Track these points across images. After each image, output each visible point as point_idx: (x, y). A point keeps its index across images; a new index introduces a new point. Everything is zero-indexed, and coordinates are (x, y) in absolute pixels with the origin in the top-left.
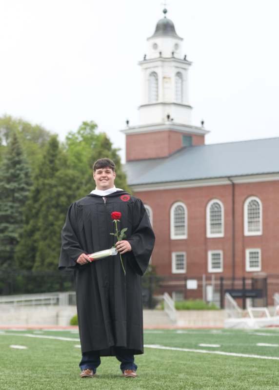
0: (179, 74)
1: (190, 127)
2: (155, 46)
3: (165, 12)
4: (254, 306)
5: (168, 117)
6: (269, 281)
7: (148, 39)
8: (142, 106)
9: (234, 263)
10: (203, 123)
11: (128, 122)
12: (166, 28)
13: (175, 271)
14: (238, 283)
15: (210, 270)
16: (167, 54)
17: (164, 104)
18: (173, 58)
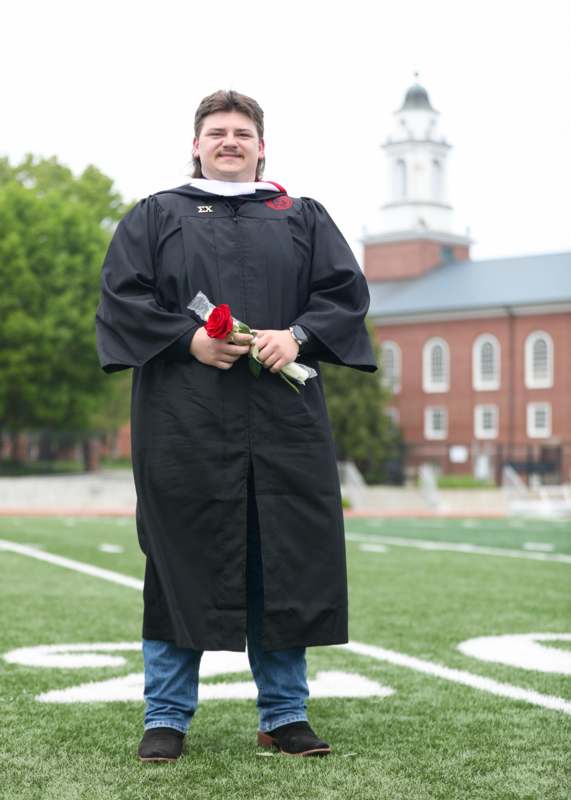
0: (436, 163)
1: (449, 235)
2: (403, 122)
3: (417, 74)
4: (544, 483)
5: (422, 222)
6: (567, 451)
7: (396, 113)
8: (388, 206)
9: (512, 424)
10: (468, 229)
11: (364, 228)
12: (417, 98)
13: (431, 433)
14: (520, 454)
15: (481, 432)
16: (419, 135)
17: (416, 204)
18: (428, 141)
